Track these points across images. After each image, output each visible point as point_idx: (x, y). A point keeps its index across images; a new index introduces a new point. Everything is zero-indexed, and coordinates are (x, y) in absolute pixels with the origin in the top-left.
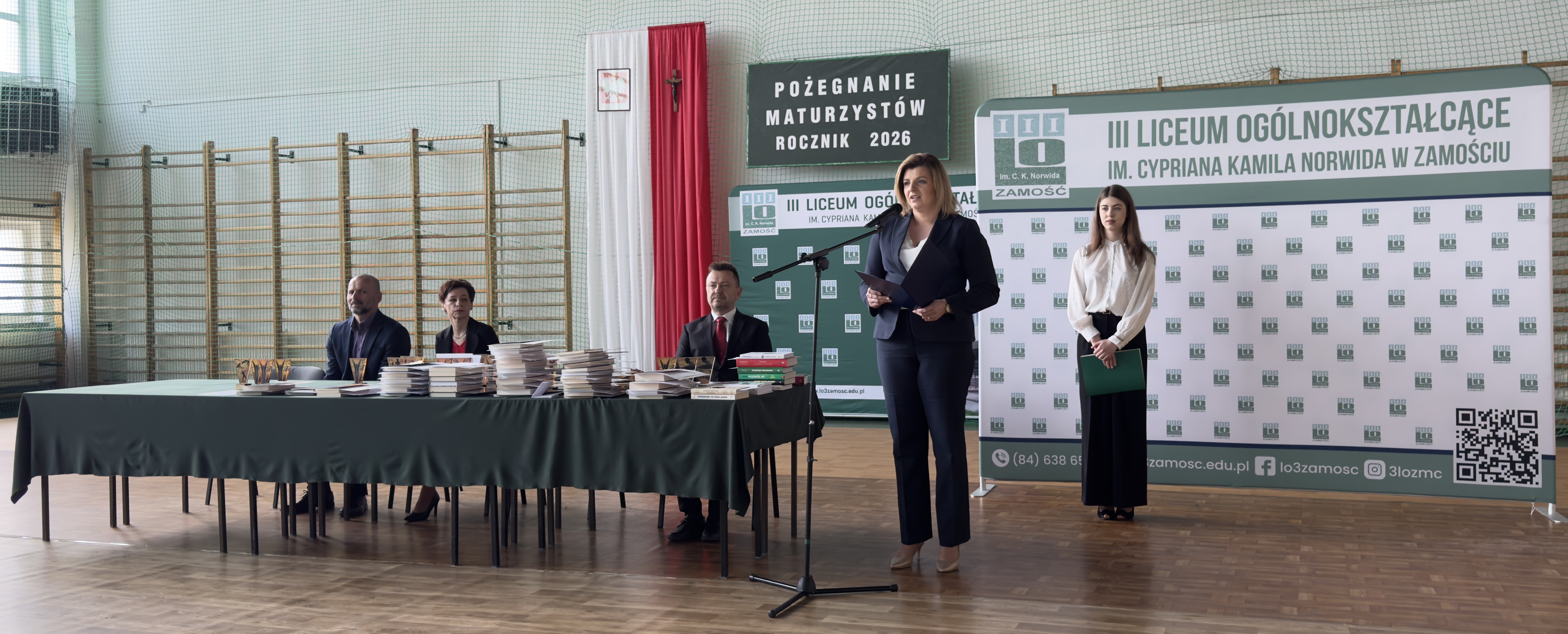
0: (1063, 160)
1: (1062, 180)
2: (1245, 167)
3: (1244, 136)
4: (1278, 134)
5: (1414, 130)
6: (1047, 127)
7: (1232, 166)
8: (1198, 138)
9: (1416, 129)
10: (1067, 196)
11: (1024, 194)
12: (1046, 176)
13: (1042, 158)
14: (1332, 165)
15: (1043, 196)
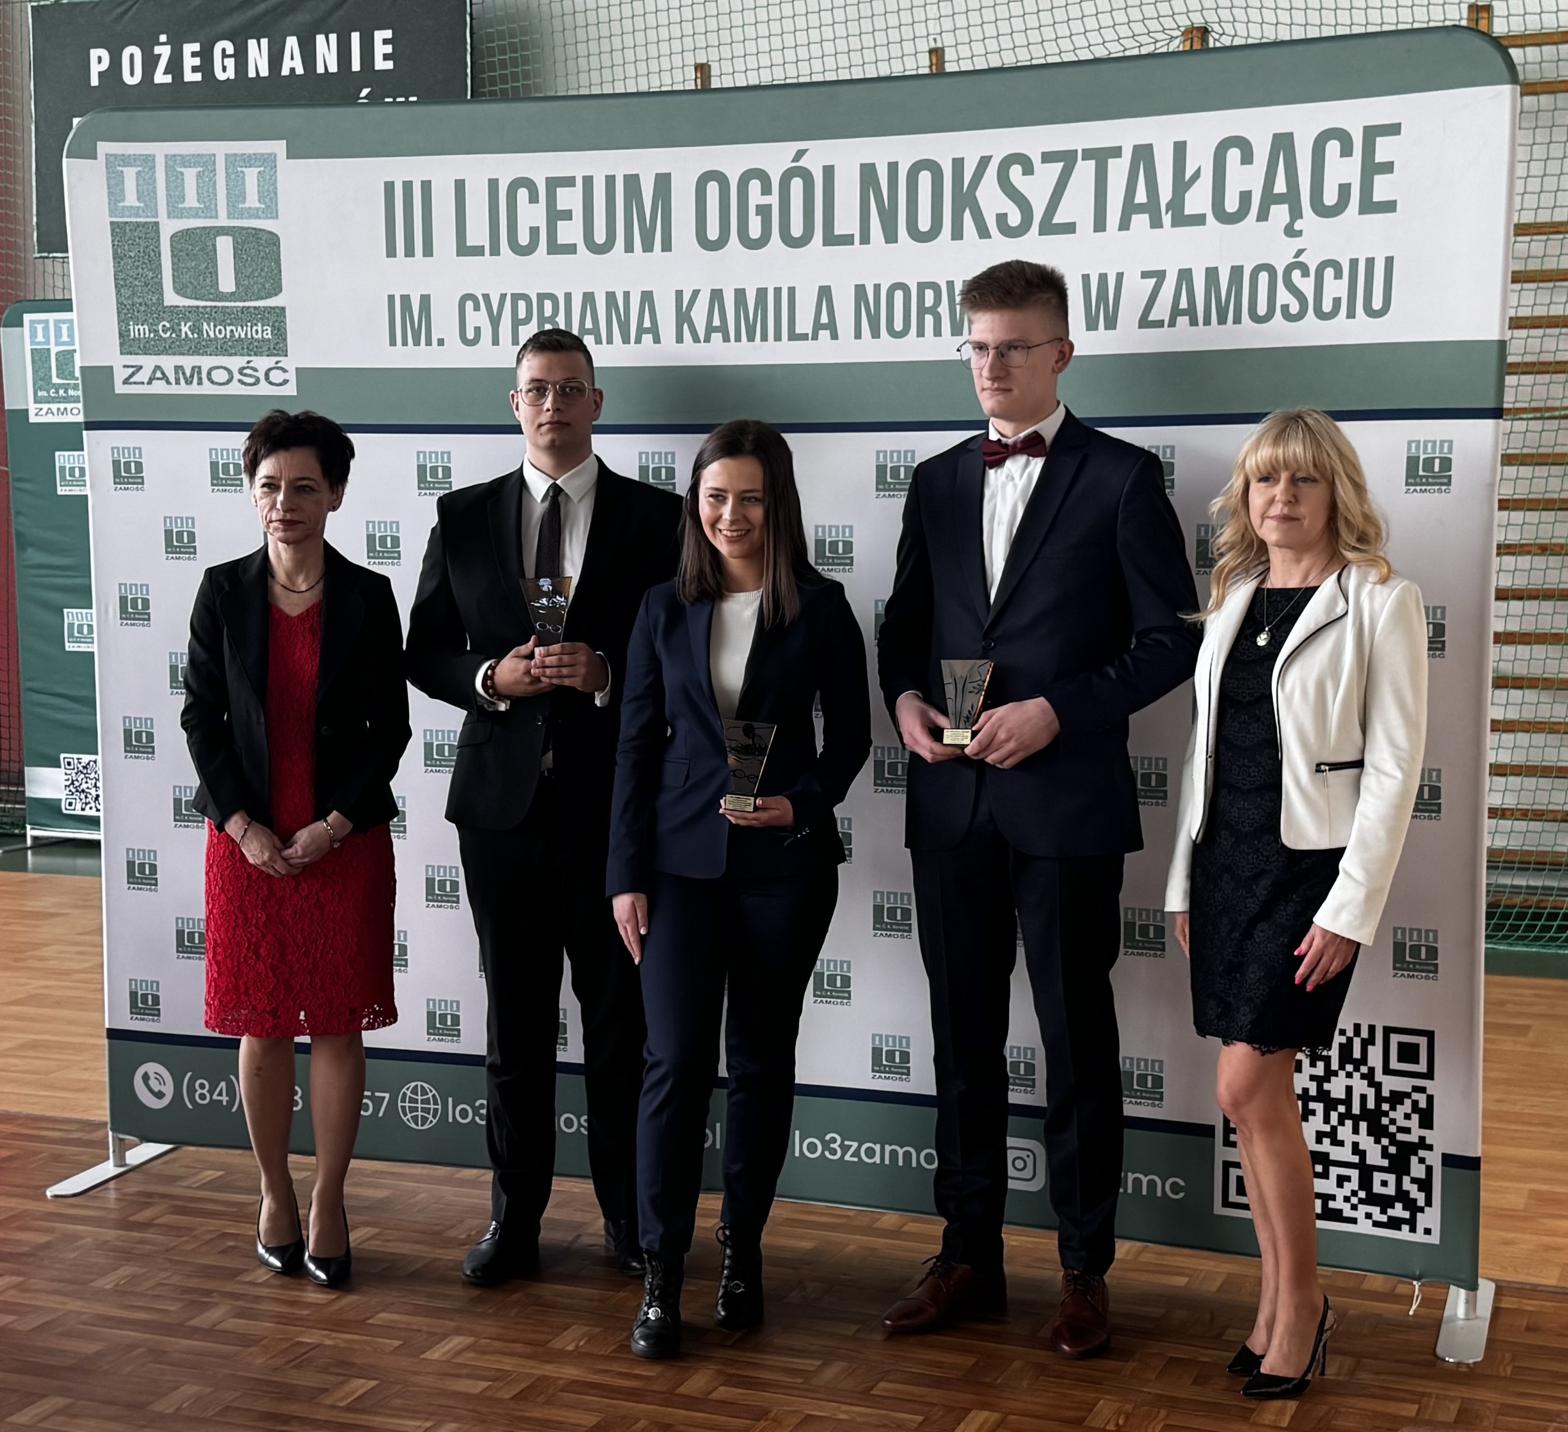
0: (277, 289)
1: (278, 346)
2: (716, 322)
3: (713, 233)
4: (797, 230)
5: (1140, 221)
6: (236, 195)
7: (683, 317)
8: (600, 237)
9: (1146, 217)
10: (291, 390)
11: (189, 382)
12: (240, 333)
13: (227, 282)
14: (929, 319)
15: (235, 389)
